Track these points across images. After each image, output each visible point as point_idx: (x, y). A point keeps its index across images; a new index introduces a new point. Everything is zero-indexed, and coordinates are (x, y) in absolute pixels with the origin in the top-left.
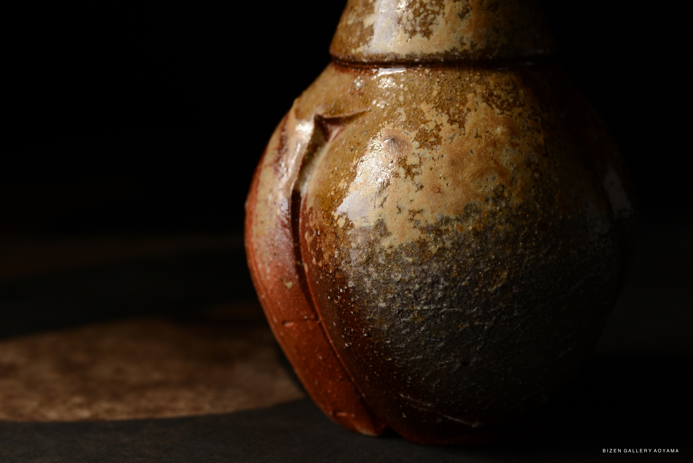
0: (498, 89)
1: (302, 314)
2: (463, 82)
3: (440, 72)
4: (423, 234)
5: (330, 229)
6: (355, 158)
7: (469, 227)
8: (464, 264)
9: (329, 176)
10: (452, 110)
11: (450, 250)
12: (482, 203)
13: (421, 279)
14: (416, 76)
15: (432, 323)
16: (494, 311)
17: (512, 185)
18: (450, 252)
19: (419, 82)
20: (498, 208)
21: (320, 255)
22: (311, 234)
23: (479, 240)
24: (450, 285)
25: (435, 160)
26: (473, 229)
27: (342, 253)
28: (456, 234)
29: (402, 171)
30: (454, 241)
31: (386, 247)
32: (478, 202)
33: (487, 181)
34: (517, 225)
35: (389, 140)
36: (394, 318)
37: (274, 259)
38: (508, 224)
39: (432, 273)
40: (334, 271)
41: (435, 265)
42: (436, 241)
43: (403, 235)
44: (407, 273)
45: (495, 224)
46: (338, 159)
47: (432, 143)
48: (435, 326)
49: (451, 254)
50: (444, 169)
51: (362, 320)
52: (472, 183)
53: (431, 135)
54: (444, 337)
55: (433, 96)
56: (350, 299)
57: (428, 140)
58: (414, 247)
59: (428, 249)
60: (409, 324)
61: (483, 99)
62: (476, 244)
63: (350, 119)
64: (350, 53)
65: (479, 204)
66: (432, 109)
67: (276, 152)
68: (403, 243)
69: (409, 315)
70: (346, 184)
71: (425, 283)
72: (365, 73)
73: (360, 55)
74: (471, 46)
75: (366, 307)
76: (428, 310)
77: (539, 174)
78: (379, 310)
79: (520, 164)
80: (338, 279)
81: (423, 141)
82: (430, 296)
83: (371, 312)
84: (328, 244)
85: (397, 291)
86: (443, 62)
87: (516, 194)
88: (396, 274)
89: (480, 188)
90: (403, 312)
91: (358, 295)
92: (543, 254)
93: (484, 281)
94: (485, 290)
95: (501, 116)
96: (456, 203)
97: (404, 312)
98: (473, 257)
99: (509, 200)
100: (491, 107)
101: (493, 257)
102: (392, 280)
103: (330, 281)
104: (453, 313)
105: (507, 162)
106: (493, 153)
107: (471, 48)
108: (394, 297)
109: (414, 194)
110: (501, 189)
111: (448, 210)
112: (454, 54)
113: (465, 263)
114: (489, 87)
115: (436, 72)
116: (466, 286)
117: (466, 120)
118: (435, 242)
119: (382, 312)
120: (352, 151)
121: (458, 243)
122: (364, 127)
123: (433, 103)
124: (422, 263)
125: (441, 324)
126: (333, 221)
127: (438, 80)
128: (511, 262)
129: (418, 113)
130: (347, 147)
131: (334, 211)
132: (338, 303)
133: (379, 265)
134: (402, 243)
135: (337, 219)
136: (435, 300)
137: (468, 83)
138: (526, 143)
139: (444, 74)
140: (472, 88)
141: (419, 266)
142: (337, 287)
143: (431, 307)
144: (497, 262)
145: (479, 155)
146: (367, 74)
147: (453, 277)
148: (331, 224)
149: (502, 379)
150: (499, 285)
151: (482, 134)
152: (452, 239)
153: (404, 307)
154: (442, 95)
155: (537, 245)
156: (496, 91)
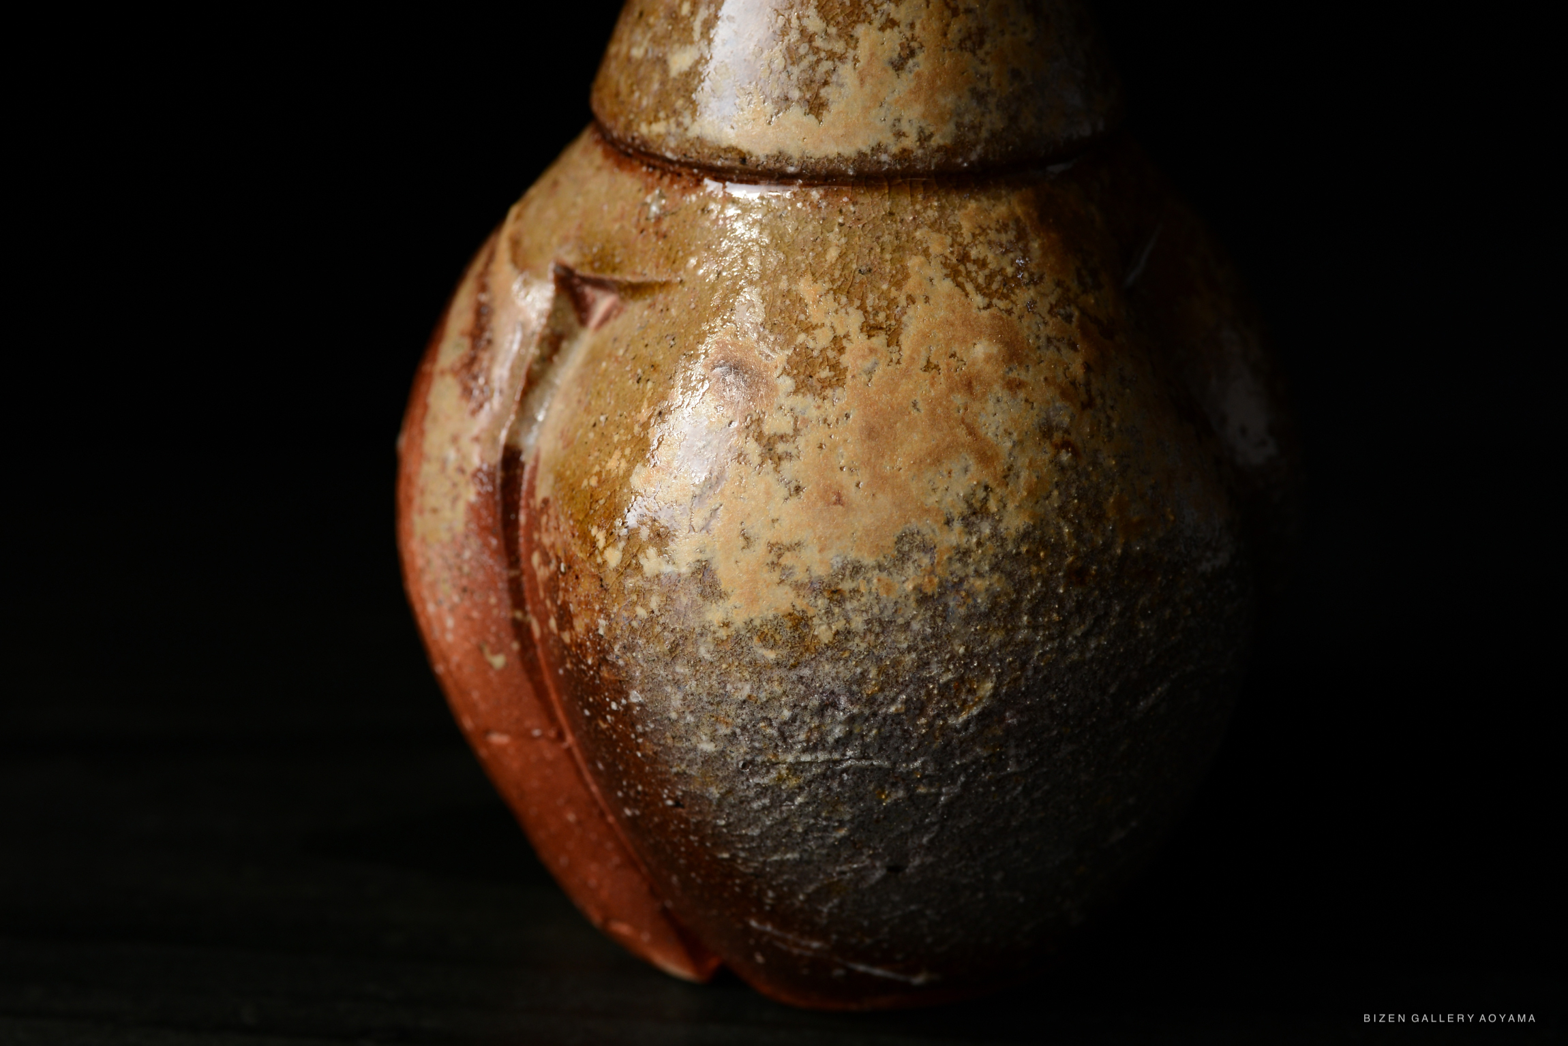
0: (981, 242)
1: (528, 723)
2: (899, 225)
3: (845, 199)
4: (801, 597)
5: (588, 565)
6: (645, 404)
7: (906, 585)
8: (893, 668)
9: (586, 433)
10: (871, 300)
11: (862, 635)
12: (936, 527)
13: (795, 697)
14: (789, 208)
15: (821, 791)
16: (961, 765)
17: (1007, 484)
18: (863, 639)
19: (796, 224)
20: (975, 540)
21: (566, 619)
22: (546, 562)
23: (930, 613)
24: (862, 712)
25: (829, 425)
26: (915, 588)
27: (614, 625)
28: (876, 601)
29: (753, 449)
30: (872, 615)
31: (715, 623)
32: (928, 527)
33: (950, 477)
34: (1017, 577)
35: (724, 368)
36: (734, 777)
37: (462, 599)
38: (996, 576)
39: (820, 686)
40: (597, 663)
41: (827, 667)
42: (830, 615)
43: (753, 600)
44: (764, 683)
45: (967, 576)
46: (608, 394)
47: (824, 382)
48: (827, 796)
49: (863, 646)
50: (849, 448)
51: (661, 773)
52: (914, 482)
53: (821, 363)
54: (847, 817)
55: (829, 262)
56: (633, 725)
57: (815, 374)
58: (779, 628)
59: (812, 632)
60: (767, 790)
61: (945, 271)
62: (922, 622)
63: (636, 290)
64: (637, 131)
65: (930, 531)
66: (825, 294)
67: (466, 342)
68: (756, 617)
69: (768, 772)
70: (624, 464)
71: (805, 708)
72: (672, 182)
73: (660, 141)
74: (919, 140)
75: (670, 748)
76: (811, 763)
77: (1070, 454)
78: (701, 756)
79: (1026, 433)
80: (606, 680)
81: (802, 377)
82: (816, 735)
83: (682, 760)
84: (582, 598)
85: (739, 720)
86: (852, 176)
87: (1017, 504)
88: (739, 685)
89: (932, 493)
90: (754, 766)
91: (653, 722)
92: (1076, 638)
93: (938, 702)
94: (941, 723)
95: (985, 313)
96: (876, 530)
97: (757, 766)
98: (915, 651)
99: (1000, 521)
100: (964, 289)
101: (962, 650)
102: (729, 697)
103: (589, 680)
104: (867, 770)
105: (997, 428)
106: (966, 409)
107: (918, 144)
108: (734, 734)
109: (780, 506)
110: (981, 494)
111: (857, 546)
112: (878, 158)
113: (896, 663)
114: (959, 239)
115: (835, 199)
116: (898, 714)
117: (903, 326)
118: (827, 617)
119: (707, 761)
120: (638, 382)
121: (880, 619)
122: (667, 325)
123: (826, 279)
124: (799, 663)
125: (840, 792)
126: (594, 551)
127: (841, 220)
128: (1001, 661)
129: (793, 303)
130: (628, 368)
131: (596, 527)
132: (608, 729)
133: (700, 661)
134: (753, 616)
135: (605, 548)
136: (828, 743)
137: (911, 229)
138: (1042, 379)
139: (855, 204)
140: (919, 243)
141: (790, 669)
142: (605, 697)
143: (817, 758)
144: (968, 660)
145: (933, 412)
146: (676, 187)
147: (868, 695)
148: (591, 554)
149: (981, 895)
150: (975, 711)
151: (940, 362)
152: (867, 612)
153: (757, 755)
154: (848, 260)
155: (1061, 618)
156: (975, 248)
